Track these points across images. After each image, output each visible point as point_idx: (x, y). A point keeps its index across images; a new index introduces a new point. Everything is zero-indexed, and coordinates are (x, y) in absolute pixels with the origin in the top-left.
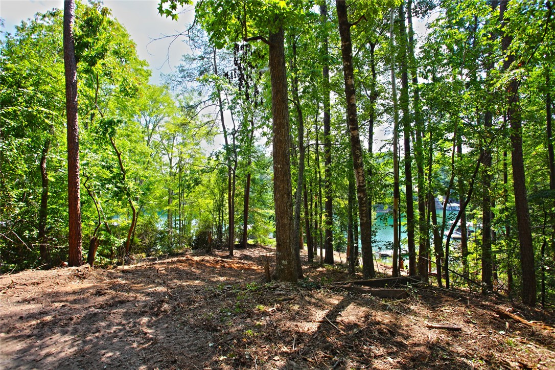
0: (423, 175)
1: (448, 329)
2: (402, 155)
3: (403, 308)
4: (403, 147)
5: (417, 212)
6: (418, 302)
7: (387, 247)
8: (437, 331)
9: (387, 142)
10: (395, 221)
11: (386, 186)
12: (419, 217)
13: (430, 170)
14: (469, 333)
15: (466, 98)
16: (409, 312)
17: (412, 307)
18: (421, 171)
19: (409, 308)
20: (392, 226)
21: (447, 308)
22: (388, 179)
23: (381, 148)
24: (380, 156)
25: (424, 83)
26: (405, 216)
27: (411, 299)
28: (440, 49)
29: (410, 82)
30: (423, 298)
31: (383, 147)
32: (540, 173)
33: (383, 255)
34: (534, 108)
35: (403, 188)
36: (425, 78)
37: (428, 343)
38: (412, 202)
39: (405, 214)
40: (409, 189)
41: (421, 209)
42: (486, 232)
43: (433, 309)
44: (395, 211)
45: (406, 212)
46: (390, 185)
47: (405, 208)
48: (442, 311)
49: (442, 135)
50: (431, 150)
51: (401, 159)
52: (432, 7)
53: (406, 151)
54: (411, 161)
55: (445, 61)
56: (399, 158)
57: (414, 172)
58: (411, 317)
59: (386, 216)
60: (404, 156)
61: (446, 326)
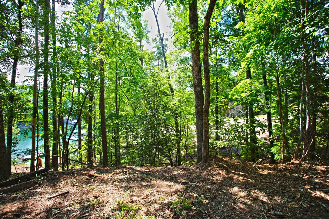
0: (56, 103)
1: (61, 195)
2: (41, 88)
3: (31, 193)
4: (43, 84)
5: (51, 127)
6: (44, 185)
7: (25, 153)
8: (54, 199)
9: (30, 78)
10: (34, 133)
11: (26, 109)
12: (52, 130)
13: (61, 100)
14: (73, 192)
15: (81, 62)
16: (37, 194)
17: (39, 190)
18: (55, 100)
19: (36, 192)
20: (31, 137)
21: (63, 182)
22: (29, 104)
23: (23, 82)
24: (22, 87)
25: (60, 46)
26: (42, 130)
27: (39, 185)
28: (71, 30)
29: (51, 42)
30: (49, 181)
31: (26, 81)
32: (113, 106)
33: (25, 159)
34: (112, 76)
35: (40, 111)
36: (60, 43)
37: (47, 209)
38: (48, 120)
39: (42, 128)
40: (46, 111)
41: (54, 124)
42: (90, 135)
43: (54, 186)
44: (33, 127)
45: (43, 127)
46: (30, 108)
47: (42, 124)
48: (60, 185)
49: (69, 80)
50: (62, 88)
51: (40, 91)
52: (68, 3)
53: (44, 86)
54: (48, 93)
55: (73, 38)
56: (39, 90)
57: (50, 101)
58: (37, 197)
59: (26, 131)
60: (43, 89)
61: (60, 193)
